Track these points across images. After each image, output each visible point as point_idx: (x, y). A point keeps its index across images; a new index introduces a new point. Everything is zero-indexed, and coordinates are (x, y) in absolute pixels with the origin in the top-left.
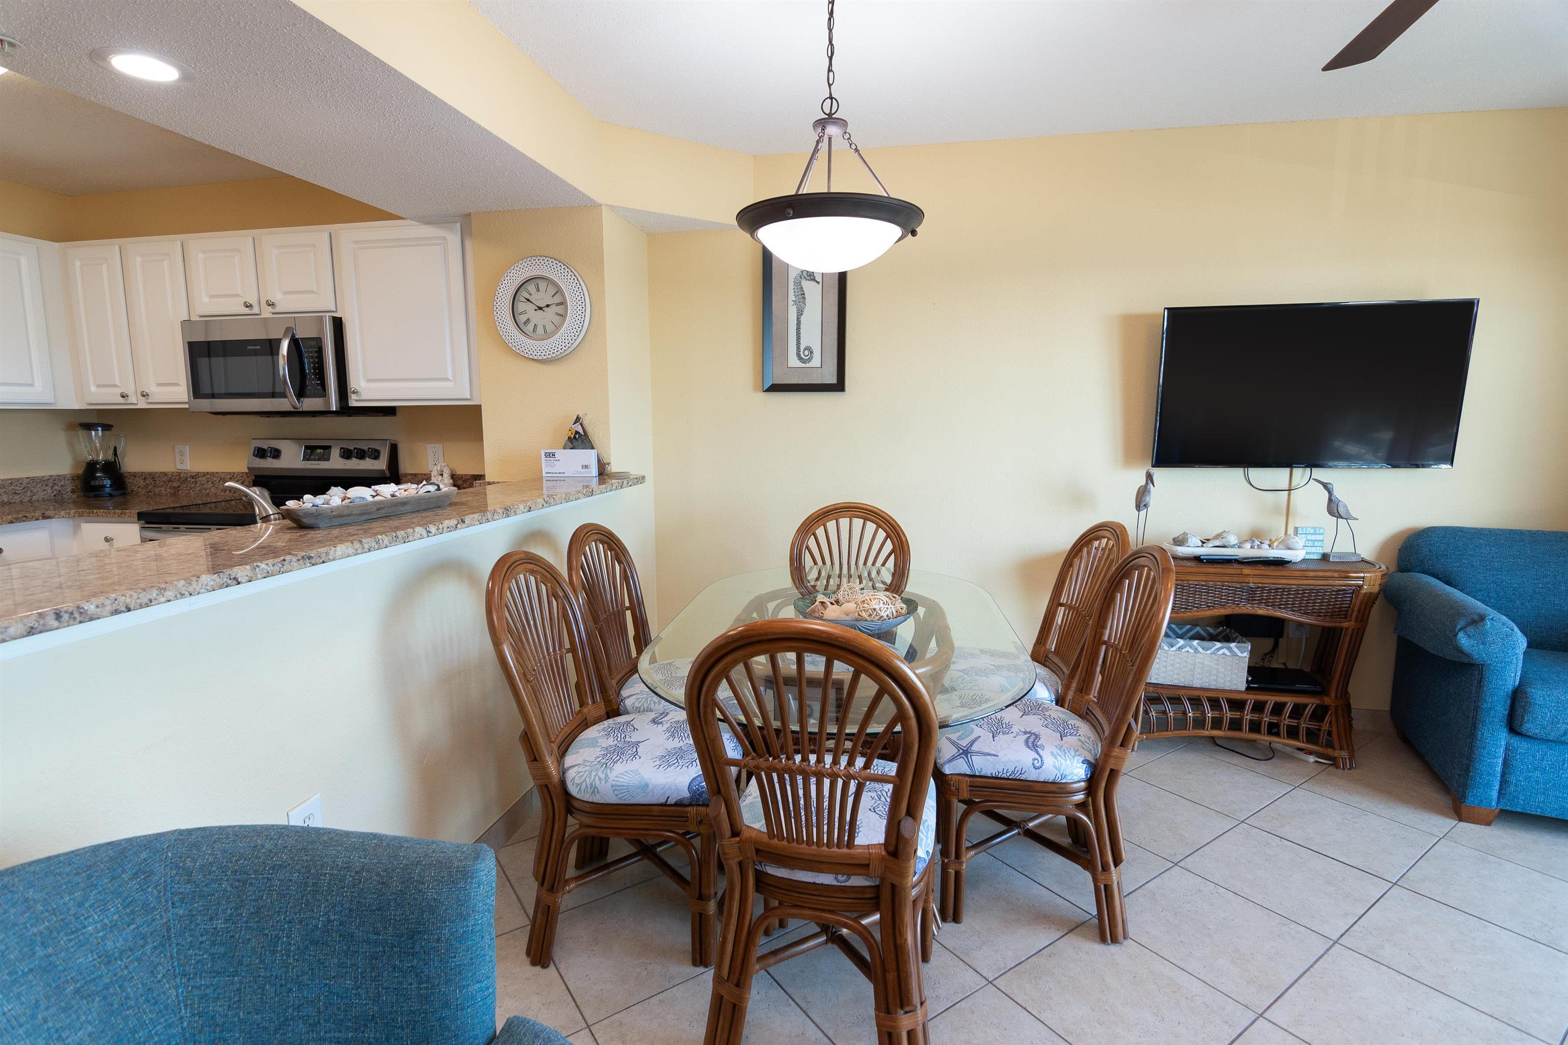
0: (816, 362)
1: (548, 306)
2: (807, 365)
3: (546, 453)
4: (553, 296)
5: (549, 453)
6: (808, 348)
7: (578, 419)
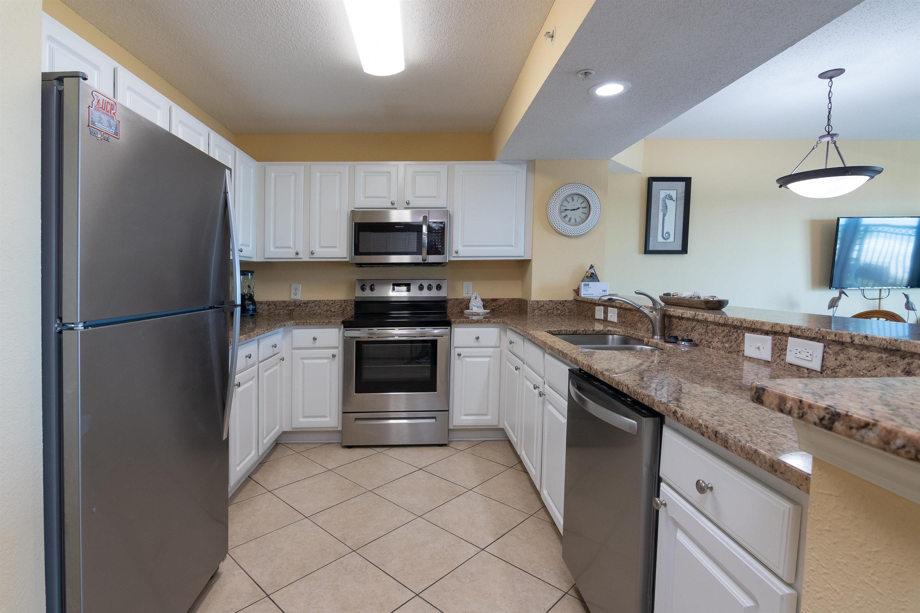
0: (671, 239)
1: (578, 208)
2: (667, 241)
3: (584, 284)
4: (581, 204)
5: (586, 284)
6: (668, 233)
7: (592, 267)
